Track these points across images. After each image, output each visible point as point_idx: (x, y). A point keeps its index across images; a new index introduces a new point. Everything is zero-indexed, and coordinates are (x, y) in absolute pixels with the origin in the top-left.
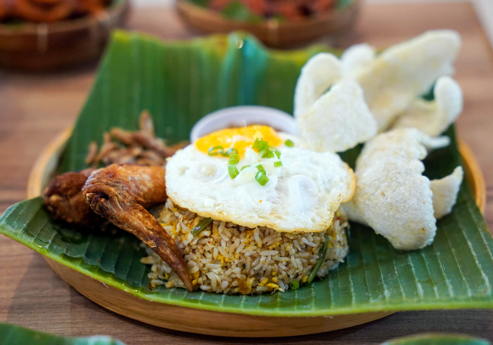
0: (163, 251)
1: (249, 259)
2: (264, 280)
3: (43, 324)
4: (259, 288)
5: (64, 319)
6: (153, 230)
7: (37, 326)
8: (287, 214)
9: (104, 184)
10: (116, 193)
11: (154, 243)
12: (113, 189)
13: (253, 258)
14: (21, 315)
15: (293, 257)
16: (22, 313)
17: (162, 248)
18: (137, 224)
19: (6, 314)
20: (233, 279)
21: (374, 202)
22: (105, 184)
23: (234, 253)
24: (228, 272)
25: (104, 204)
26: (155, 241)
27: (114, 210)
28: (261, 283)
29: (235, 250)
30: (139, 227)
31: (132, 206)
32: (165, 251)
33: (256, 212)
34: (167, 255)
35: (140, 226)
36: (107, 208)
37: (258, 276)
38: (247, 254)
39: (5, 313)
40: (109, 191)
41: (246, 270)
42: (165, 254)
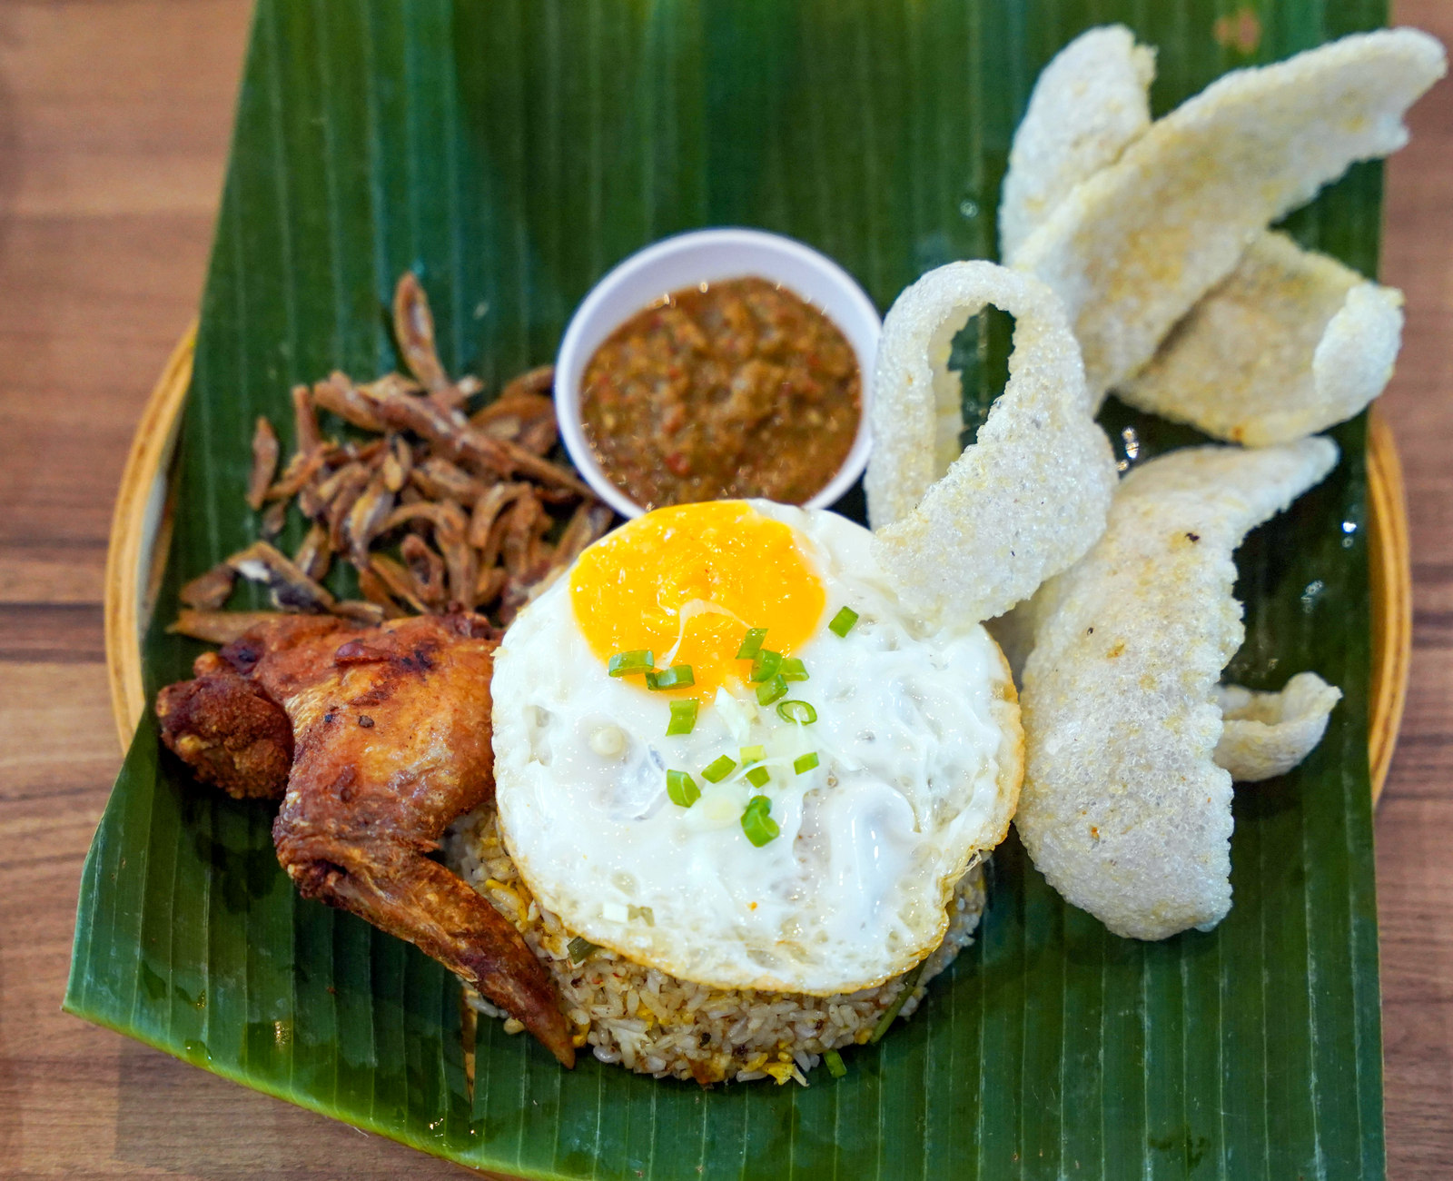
0: (497, 989)
1: (720, 1024)
2: (757, 1060)
3: (209, 1129)
4: (744, 1075)
5: (258, 1114)
6: (466, 935)
7: (197, 1137)
8: (824, 939)
9: (331, 838)
10: (366, 861)
11: (474, 972)
12: (356, 853)
13: (730, 1020)
14: (153, 1095)
15: (832, 1009)
16: (152, 1085)
17: (494, 982)
18: (425, 929)
19: (112, 1086)
20: (677, 1058)
21: (1069, 847)
22: (333, 836)
23: (680, 1010)
24: (665, 1041)
25: (337, 890)
26: (474, 968)
27: (362, 899)
28: (749, 1064)
29: (684, 1002)
30: (431, 936)
31: (409, 875)
32: (502, 988)
33: (741, 937)
34: (508, 997)
35: (434, 931)
36: (344, 898)
37: (740, 1052)
38: (715, 1015)
39: (109, 1084)
40: (348, 858)
41: (712, 1043)
42: (502, 995)
